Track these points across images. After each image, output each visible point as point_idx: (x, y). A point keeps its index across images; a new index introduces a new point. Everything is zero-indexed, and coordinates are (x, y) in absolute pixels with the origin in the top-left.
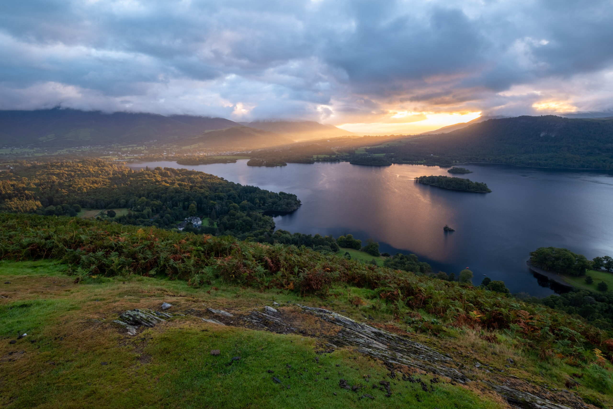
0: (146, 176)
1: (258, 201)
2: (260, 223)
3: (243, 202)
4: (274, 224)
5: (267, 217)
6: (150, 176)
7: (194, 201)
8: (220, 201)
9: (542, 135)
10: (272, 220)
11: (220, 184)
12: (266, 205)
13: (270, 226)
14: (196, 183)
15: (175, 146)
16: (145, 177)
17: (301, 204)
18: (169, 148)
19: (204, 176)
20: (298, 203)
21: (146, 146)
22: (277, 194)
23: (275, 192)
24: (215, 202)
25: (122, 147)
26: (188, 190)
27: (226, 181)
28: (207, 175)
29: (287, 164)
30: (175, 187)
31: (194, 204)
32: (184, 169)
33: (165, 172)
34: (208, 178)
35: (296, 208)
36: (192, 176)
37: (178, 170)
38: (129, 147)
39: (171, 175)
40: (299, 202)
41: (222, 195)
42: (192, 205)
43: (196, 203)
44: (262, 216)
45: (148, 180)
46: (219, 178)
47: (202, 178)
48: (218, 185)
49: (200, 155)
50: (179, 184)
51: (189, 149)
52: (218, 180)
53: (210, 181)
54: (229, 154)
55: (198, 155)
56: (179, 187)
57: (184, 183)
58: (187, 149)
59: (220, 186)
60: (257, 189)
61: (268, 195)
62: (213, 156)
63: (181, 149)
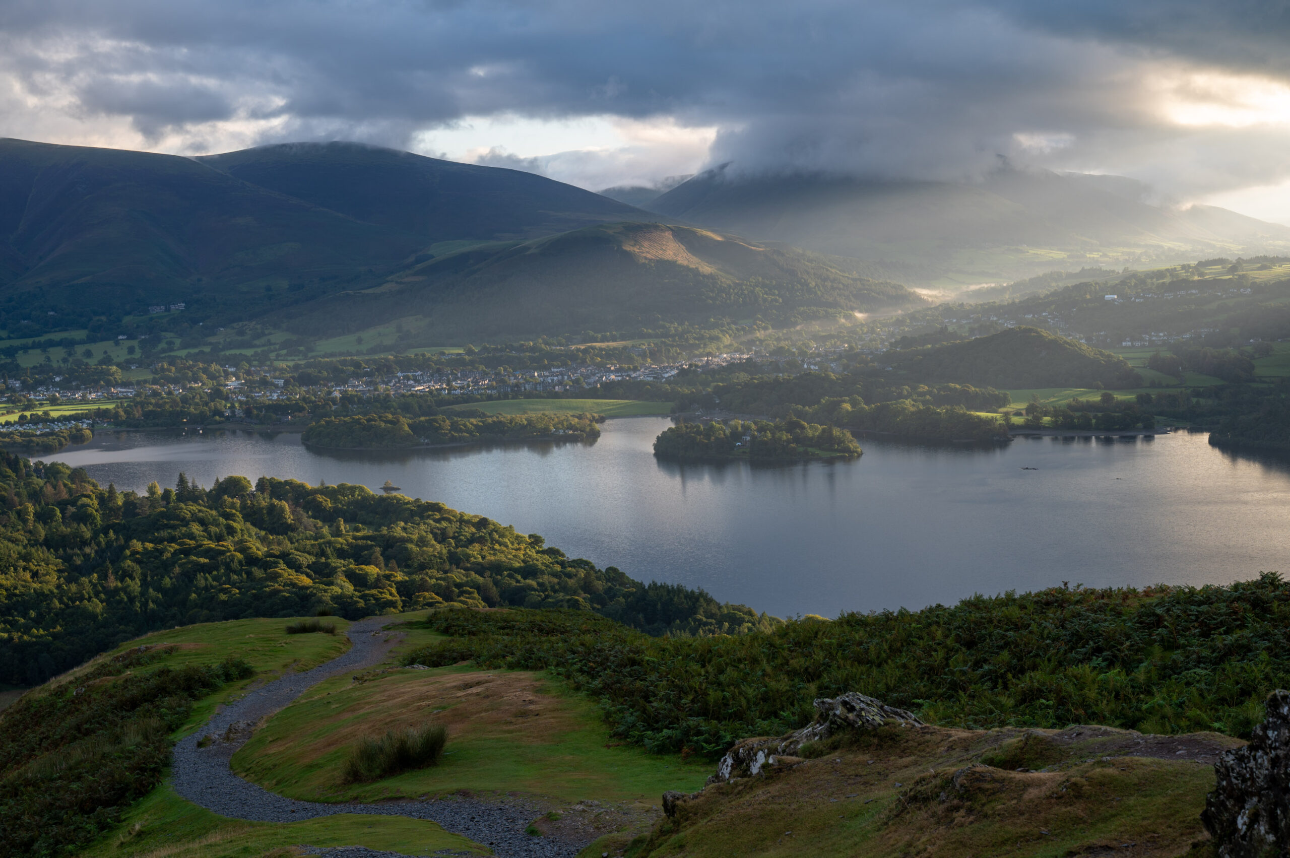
0: (196, 528)
6: (213, 529)
11: (529, 571)
14: (422, 567)
15: (279, 337)
16: (192, 537)
18: (249, 346)
19: (452, 529)
21: (131, 337)
25: (17, 343)
27: (555, 552)
28: (462, 521)
29: (862, 448)
30: (336, 590)
32: (353, 489)
33: (272, 508)
34: (471, 541)
36: (398, 530)
37: (325, 491)
38: (52, 344)
39: (298, 520)
45: (208, 553)
47: (441, 537)
48: (519, 577)
49: (412, 395)
50: (351, 576)
51: (349, 354)
52: (519, 549)
53: (483, 557)
54: (560, 383)
55: (403, 395)
56: (356, 593)
57: (373, 570)
58: (341, 354)
59: (533, 583)
60: (702, 600)
61: (750, 629)
62: (477, 400)
63: (310, 355)
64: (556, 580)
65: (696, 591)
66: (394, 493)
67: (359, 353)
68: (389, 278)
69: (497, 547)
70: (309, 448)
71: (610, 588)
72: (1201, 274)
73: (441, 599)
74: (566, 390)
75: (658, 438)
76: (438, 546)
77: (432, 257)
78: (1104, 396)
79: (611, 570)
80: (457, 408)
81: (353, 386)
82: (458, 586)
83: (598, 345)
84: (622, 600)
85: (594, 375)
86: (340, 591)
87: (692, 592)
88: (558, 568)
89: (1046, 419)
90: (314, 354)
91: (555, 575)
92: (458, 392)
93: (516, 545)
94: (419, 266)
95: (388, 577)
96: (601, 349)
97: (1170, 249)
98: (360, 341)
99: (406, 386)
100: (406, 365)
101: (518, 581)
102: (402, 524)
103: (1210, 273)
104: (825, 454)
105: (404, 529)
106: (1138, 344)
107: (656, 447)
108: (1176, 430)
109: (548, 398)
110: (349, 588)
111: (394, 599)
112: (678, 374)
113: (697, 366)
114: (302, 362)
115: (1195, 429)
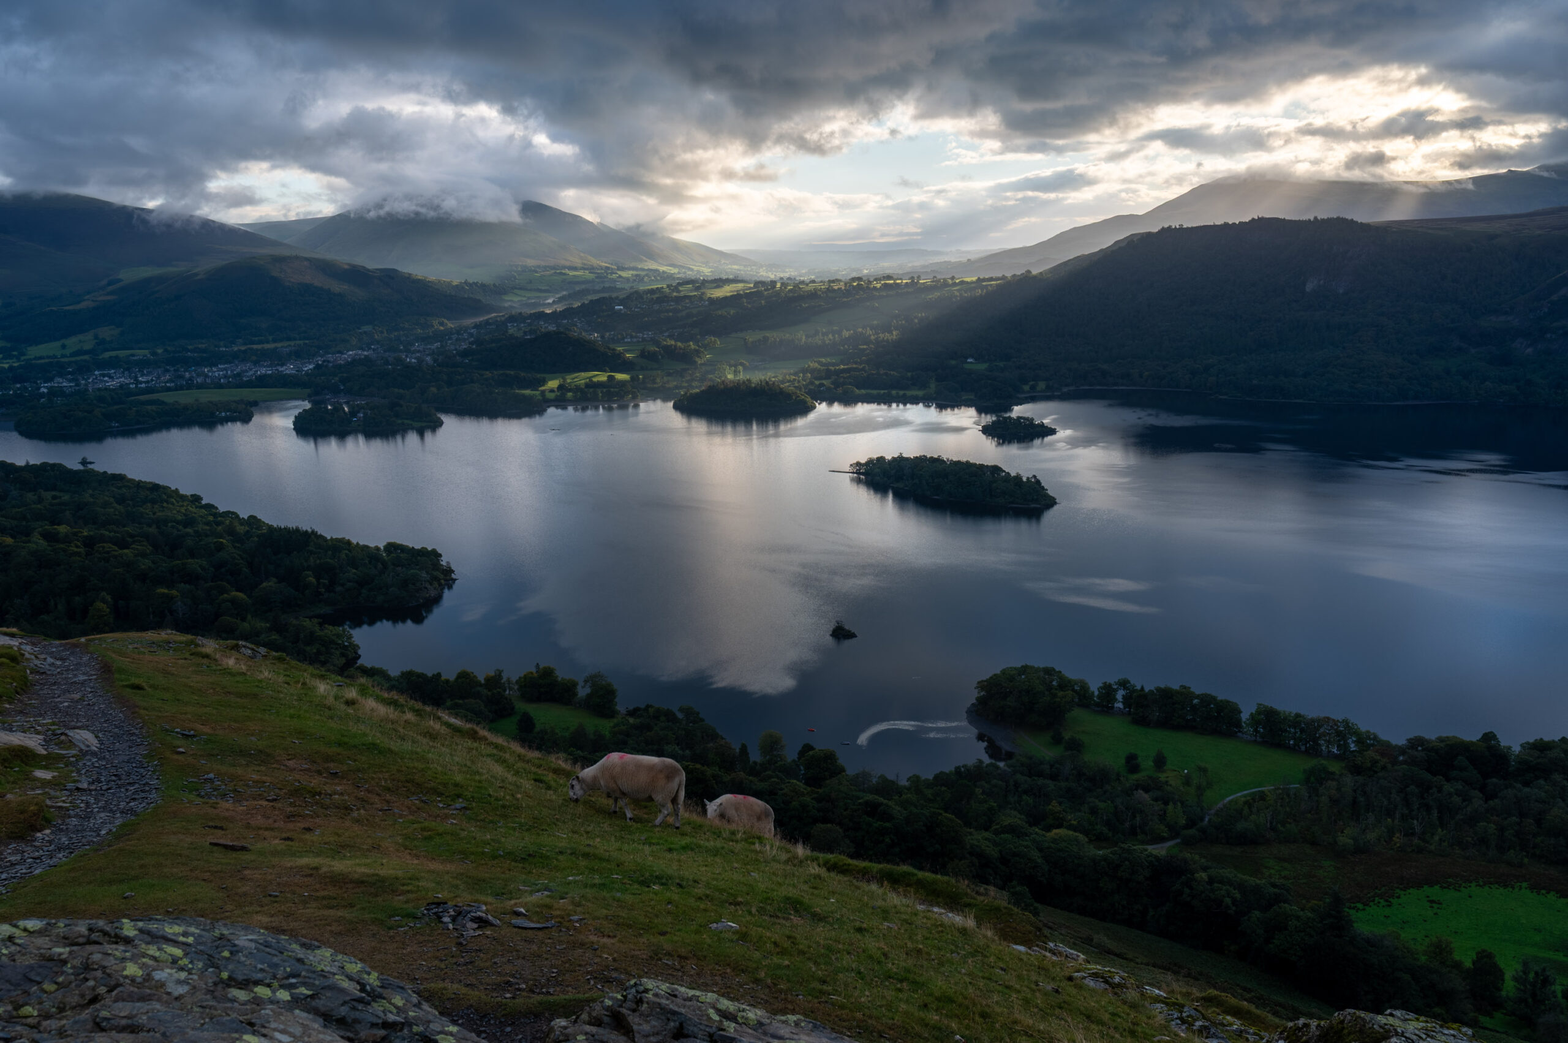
1: (312, 579)
2: (308, 648)
3: (264, 584)
4: (355, 648)
5: (330, 630)
7: (104, 594)
8: (187, 586)
9: (1309, 287)
10: (350, 637)
11: (189, 522)
12: (339, 589)
13: (343, 655)
14: (104, 524)
17: (454, 580)
20: (445, 577)
22: (377, 549)
23: (372, 545)
24: (174, 592)
26: (78, 554)
27: (209, 507)
29: (444, 418)
31: (104, 601)
34: (145, 502)
35: (433, 593)
36: (87, 496)
40: (449, 571)
41: (195, 564)
42: (100, 605)
43: (109, 598)
44: (317, 628)
46: (183, 497)
47: (121, 500)
48: (181, 527)
49: (106, 389)
50: (46, 536)
51: (55, 357)
52: (183, 506)
53: (154, 514)
54: (225, 377)
55: (99, 389)
56: (49, 548)
57: (63, 529)
58: (48, 357)
59: (189, 530)
60: (313, 536)
61: (347, 555)
62: (158, 392)
63: (22, 358)
64: (208, 528)
65: (310, 530)
66: (90, 466)
67: (63, 356)
68: (86, 298)
69: (165, 504)
70: (21, 433)
71: (248, 531)
72: (679, 291)
73: (116, 548)
74: (229, 382)
75: (296, 417)
76: (118, 507)
77: (120, 280)
78: (609, 377)
79: (252, 517)
80: (142, 398)
81: (58, 383)
82: (132, 536)
83: (255, 347)
84: (256, 539)
85: (251, 370)
86: (35, 546)
87: (307, 531)
88: (211, 518)
89: (570, 394)
90: (25, 357)
91: (208, 523)
92: (143, 385)
93: (181, 503)
94: (110, 288)
95: (75, 534)
96: (257, 350)
97: (663, 272)
98: (64, 347)
99: (102, 381)
100: (104, 365)
101: (179, 531)
102: (90, 491)
103: (685, 290)
104: (417, 424)
105: (92, 496)
106: (635, 340)
107: (295, 423)
108: (655, 400)
109: (215, 388)
110: (43, 543)
111: (79, 550)
112: (314, 368)
113: (328, 361)
114: (16, 365)
115: (665, 399)
